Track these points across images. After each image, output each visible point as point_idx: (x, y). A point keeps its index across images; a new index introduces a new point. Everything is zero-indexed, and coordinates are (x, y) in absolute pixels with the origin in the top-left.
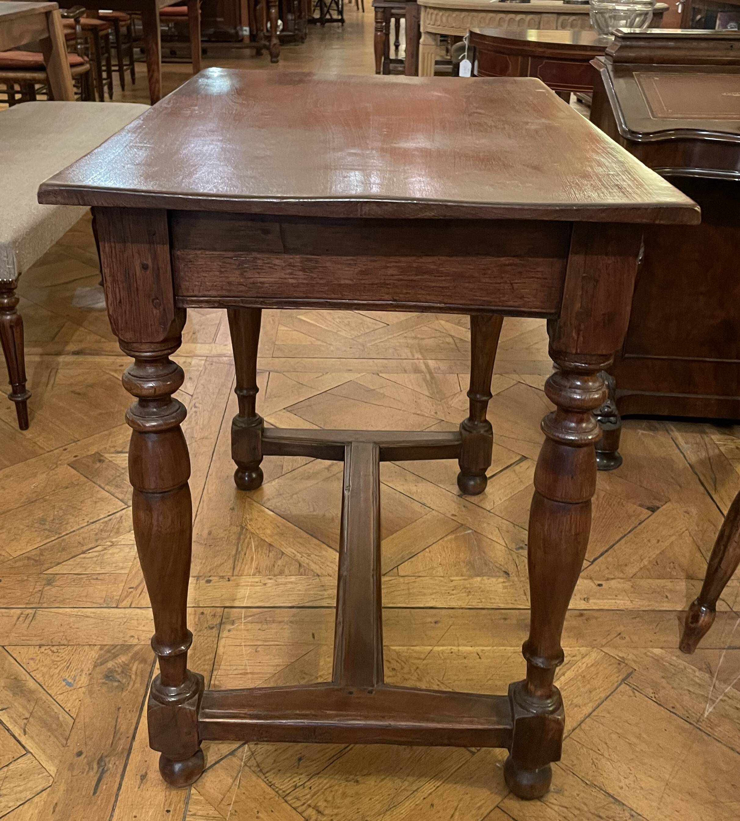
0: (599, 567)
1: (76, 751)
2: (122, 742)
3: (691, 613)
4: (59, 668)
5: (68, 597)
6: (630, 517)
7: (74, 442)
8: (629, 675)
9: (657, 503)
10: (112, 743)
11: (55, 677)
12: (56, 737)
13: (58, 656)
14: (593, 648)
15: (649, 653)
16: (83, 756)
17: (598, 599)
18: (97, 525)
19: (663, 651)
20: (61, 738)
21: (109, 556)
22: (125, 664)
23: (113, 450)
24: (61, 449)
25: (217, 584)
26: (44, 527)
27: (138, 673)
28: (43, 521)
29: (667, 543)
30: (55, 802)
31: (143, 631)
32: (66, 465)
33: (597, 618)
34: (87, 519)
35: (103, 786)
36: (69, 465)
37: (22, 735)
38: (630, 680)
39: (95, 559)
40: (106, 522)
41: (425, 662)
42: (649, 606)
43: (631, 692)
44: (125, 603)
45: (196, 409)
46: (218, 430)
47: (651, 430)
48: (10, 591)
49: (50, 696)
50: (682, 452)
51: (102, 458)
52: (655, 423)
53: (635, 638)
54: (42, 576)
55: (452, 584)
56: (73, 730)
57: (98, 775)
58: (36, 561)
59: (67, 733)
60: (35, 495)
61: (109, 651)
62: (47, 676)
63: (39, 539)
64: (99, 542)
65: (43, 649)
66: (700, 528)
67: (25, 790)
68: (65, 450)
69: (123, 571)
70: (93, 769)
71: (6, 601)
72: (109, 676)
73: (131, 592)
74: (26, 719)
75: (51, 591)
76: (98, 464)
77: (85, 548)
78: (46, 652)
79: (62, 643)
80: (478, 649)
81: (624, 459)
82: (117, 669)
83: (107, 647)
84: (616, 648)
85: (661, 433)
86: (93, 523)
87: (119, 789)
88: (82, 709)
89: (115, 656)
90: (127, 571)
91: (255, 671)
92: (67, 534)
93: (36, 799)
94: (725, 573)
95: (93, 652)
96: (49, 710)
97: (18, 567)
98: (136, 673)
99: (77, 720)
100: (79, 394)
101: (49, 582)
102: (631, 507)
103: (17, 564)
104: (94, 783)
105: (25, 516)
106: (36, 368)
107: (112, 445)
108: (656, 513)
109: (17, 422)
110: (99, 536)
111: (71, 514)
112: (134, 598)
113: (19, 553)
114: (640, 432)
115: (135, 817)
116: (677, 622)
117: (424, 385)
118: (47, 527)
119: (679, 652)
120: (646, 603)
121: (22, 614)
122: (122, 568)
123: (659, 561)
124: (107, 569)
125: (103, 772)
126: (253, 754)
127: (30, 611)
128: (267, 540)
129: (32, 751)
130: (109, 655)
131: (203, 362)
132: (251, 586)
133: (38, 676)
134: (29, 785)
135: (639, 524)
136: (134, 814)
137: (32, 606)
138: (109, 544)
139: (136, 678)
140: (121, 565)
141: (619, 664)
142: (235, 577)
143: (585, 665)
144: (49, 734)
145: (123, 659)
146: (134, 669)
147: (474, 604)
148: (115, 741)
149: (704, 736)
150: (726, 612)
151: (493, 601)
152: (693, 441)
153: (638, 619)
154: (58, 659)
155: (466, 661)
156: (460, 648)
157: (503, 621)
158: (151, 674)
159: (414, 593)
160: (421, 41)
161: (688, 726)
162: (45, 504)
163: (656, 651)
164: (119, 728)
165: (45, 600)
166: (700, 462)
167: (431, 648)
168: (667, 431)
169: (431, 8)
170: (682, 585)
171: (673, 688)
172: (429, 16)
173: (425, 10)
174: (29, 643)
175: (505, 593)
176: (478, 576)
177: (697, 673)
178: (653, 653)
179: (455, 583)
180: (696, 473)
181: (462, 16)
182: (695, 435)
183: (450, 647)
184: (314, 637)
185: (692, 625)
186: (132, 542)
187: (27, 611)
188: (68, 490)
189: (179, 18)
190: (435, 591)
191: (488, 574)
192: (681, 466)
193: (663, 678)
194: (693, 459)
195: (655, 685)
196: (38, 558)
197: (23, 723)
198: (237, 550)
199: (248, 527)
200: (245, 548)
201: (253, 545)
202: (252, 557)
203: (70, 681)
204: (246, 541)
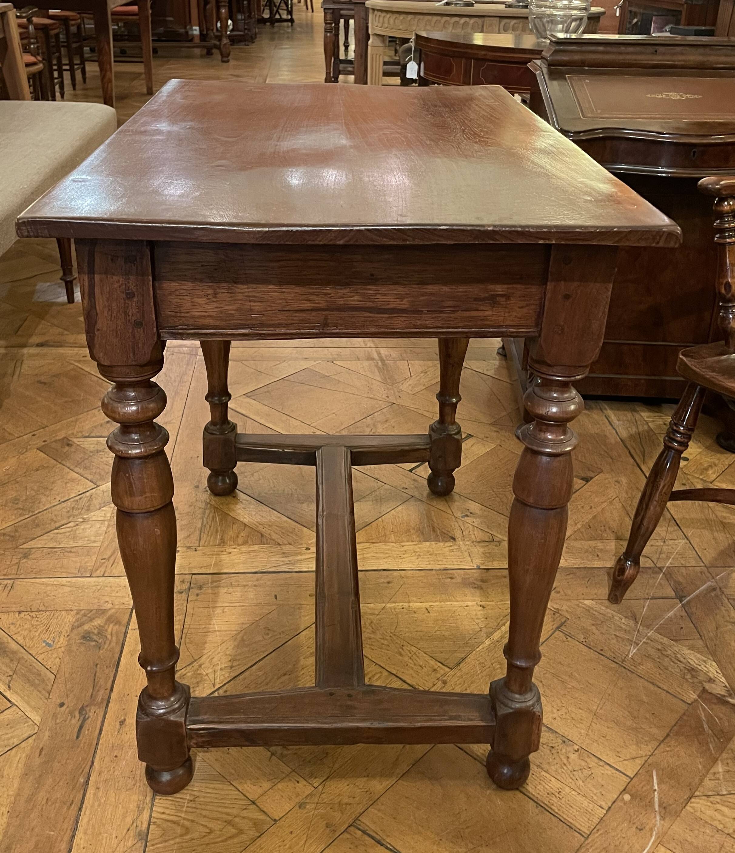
1: (59, 701)
2: (101, 692)
3: (618, 567)
4: (39, 631)
5: (43, 568)
7: (43, 428)
8: (562, 624)
9: (591, 474)
10: (92, 695)
11: (35, 639)
12: (38, 691)
13: (37, 621)
15: (581, 605)
16: (65, 707)
18: (69, 503)
19: (594, 602)
20: (44, 692)
21: (81, 531)
22: (100, 626)
23: (80, 434)
24: (30, 434)
25: (184, 553)
26: (17, 506)
27: (113, 633)
28: (16, 500)
29: (599, 509)
30: (41, 746)
31: (117, 597)
32: (35, 450)
34: (58, 498)
35: (85, 731)
36: (38, 449)
37: (7, 690)
38: (563, 628)
39: (68, 534)
40: (77, 501)
41: (377, 617)
42: (582, 564)
43: (565, 639)
44: (98, 573)
46: (180, 415)
49: (32, 655)
50: (614, 429)
51: (70, 443)
53: (569, 592)
54: (18, 550)
55: (402, 548)
56: (55, 685)
57: (80, 722)
58: (13, 537)
59: (49, 688)
60: (6, 477)
61: (85, 615)
62: (27, 639)
63: (13, 517)
64: (71, 518)
65: (22, 615)
66: (630, 495)
67: (12, 737)
68: (34, 435)
69: (95, 544)
70: (75, 717)
72: (86, 637)
73: (104, 563)
74: (10, 676)
75: (27, 563)
76: (67, 448)
77: (57, 525)
78: (26, 617)
79: (40, 609)
80: (427, 605)
82: (93, 630)
83: (83, 612)
85: (596, 411)
86: (64, 502)
87: (100, 733)
88: (62, 666)
89: (91, 620)
90: (98, 544)
91: (223, 629)
92: (40, 512)
93: (23, 745)
94: (647, 529)
95: (69, 616)
96: (31, 667)
99: (58, 676)
100: (45, 383)
101: (26, 556)
104: (76, 730)
107: (79, 430)
108: (589, 483)
110: (71, 513)
111: (42, 493)
112: (106, 567)
115: (116, 756)
116: (606, 578)
117: (377, 371)
118: (21, 506)
119: (607, 603)
120: (579, 561)
121: (1, 584)
122: (95, 542)
123: (591, 525)
124: (80, 543)
125: (84, 720)
127: (9, 581)
128: (230, 514)
129: (16, 703)
130: (85, 618)
132: (217, 554)
133: (19, 638)
134: (15, 733)
136: (115, 754)
137: (9, 577)
138: (82, 520)
139: (112, 638)
140: (93, 538)
141: (554, 614)
142: (201, 548)
144: (32, 688)
145: (98, 622)
146: (109, 630)
147: (423, 566)
148: (94, 693)
149: (629, 673)
150: (650, 568)
151: (440, 563)
152: (625, 418)
153: (571, 576)
154: (38, 623)
155: (416, 615)
156: (411, 604)
157: (449, 580)
158: (126, 634)
159: (368, 558)
160: (370, 42)
161: (614, 665)
162: (17, 485)
163: (587, 602)
164: (98, 682)
165: (22, 571)
166: (631, 437)
167: (384, 605)
168: (601, 409)
169: (379, 10)
170: (612, 545)
171: (602, 633)
172: (377, 18)
173: (373, 13)
174: (9, 610)
175: (452, 556)
176: (428, 541)
177: (623, 621)
178: (585, 604)
179: (405, 548)
180: (626, 447)
181: (409, 19)
182: (626, 412)
183: (401, 604)
184: (276, 598)
185: (619, 578)
186: (102, 518)
187: (6, 582)
188: (39, 472)
189: (130, 17)
190: (387, 555)
191: (437, 540)
192: (613, 441)
193: (593, 625)
194: (624, 434)
195: (585, 631)
196: (13, 534)
197: (7, 679)
198: (202, 523)
199: (212, 502)
200: (210, 522)
201: (218, 518)
202: (217, 529)
203: (50, 642)
204: (211, 515)
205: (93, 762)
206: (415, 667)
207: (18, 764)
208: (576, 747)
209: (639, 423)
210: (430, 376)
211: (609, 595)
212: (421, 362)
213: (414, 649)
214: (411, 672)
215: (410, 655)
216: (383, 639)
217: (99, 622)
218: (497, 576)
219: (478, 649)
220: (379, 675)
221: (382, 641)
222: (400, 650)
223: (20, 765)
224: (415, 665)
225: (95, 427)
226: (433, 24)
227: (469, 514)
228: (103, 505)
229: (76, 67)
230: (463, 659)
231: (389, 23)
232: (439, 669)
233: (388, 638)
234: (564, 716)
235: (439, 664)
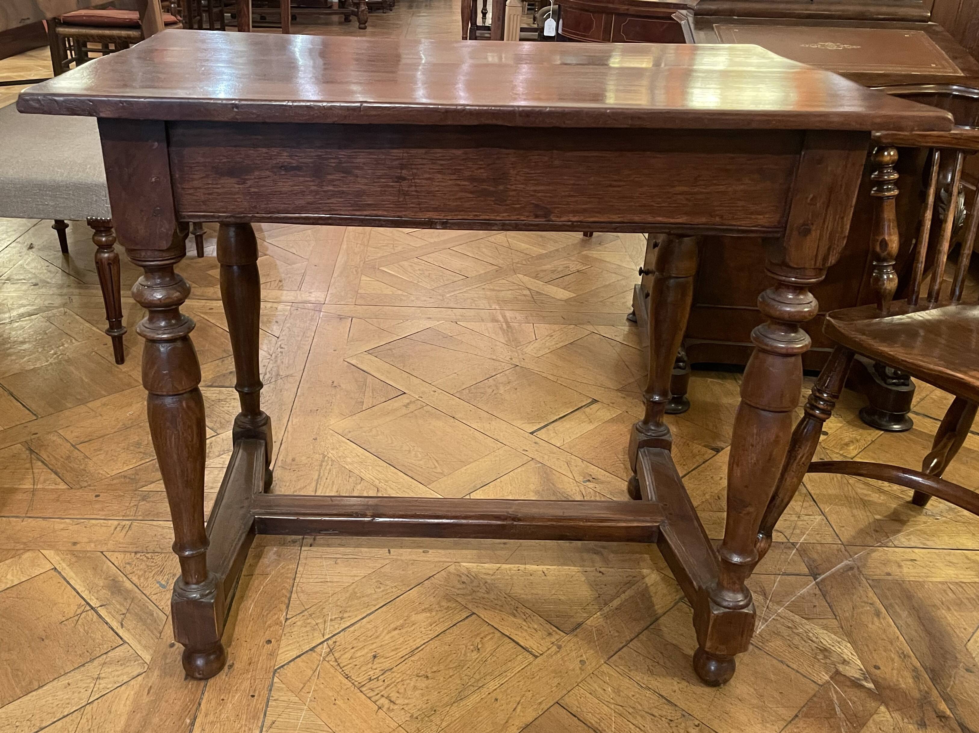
1: (169, 642)
4: (153, 573)
5: (160, 511)
6: (694, 456)
9: (723, 445)
11: (149, 580)
12: (150, 631)
13: (153, 562)
14: (653, 570)
16: (175, 648)
20: (155, 632)
26: (139, 450)
30: (149, 685)
37: (119, 628)
41: (493, 577)
45: (282, 350)
46: (302, 370)
47: (719, 379)
48: (108, 505)
49: (145, 595)
54: (137, 492)
56: (166, 626)
58: (132, 479)
59: (161, 628)
60: (130, 422)
62: (142, 579)
63: (135, 461)
65: (138, 555)
67: (122, 674)
69: (212, 491)
71: (104, 513)
74: (123, 614)
75: (146, 506)
78: (141, 558)
79: (157, 550)
80: (544, 568)
85: (729, 381)
91: (335, 580)
93: (132, 682)
96: (143, 607)
97: (115, 484)
99: (170, 617)
101: (145, 499)
102: (697, 448)
103: (115, 482)
105: (121, 439)
108: (720, 454)
109: (114, 357)
113: (115, 472)
114: (709, 380)
115: (223, 700)
117: (500, 333)
118: (142, 450)
121: (119, 524)
122: (212, 488)
123: (720, 496)
126: (331, 651)
127: (127, 522)
128: (347, 467)
129: (128, 642)
131: (289, 308)
133: (134, 578)
134: (125, 670)
135: (704, 463)
136: (222, 698)
137: (127, 519)
143: (645, 585)
144: (144, 628)
154: (153, 564)
155: (532, 578)
156: (527, 567)
160: (508, 2)
162: (139, 430)
165: (140, 513)
167: (499, 565)
174: (125, 550)
183: (517, 566)
184: (390, 553)
187: (124, 523)
196: (133, 477)
197: (120, 618)
198: (319, 475)
199: (330, 455)
200: (326, 474)
201: (334, 472)
202: (333, 482)
203: (164, 583)
204: (328, 468)
205: (199, 705)
206: (529, 630)
207: (126, 702)
208: (697, 722)
210: (555, 340)
212: (547, 326)
213: (528, 611)
214: (526, 635)
215: (524, 617)
216: (497, 600)
219: (595, 616)
220: (491, 636)
221: (496, 602)
222: (515, 611)
223: (128, 702)
224: (529, 627)
225: (219, 378)
227: (591, 479)
228: (221, 453)
230: (579, 625)
232: (553, 633)
233: (503, 599)
234: (684, 690)
235: (555, 629)
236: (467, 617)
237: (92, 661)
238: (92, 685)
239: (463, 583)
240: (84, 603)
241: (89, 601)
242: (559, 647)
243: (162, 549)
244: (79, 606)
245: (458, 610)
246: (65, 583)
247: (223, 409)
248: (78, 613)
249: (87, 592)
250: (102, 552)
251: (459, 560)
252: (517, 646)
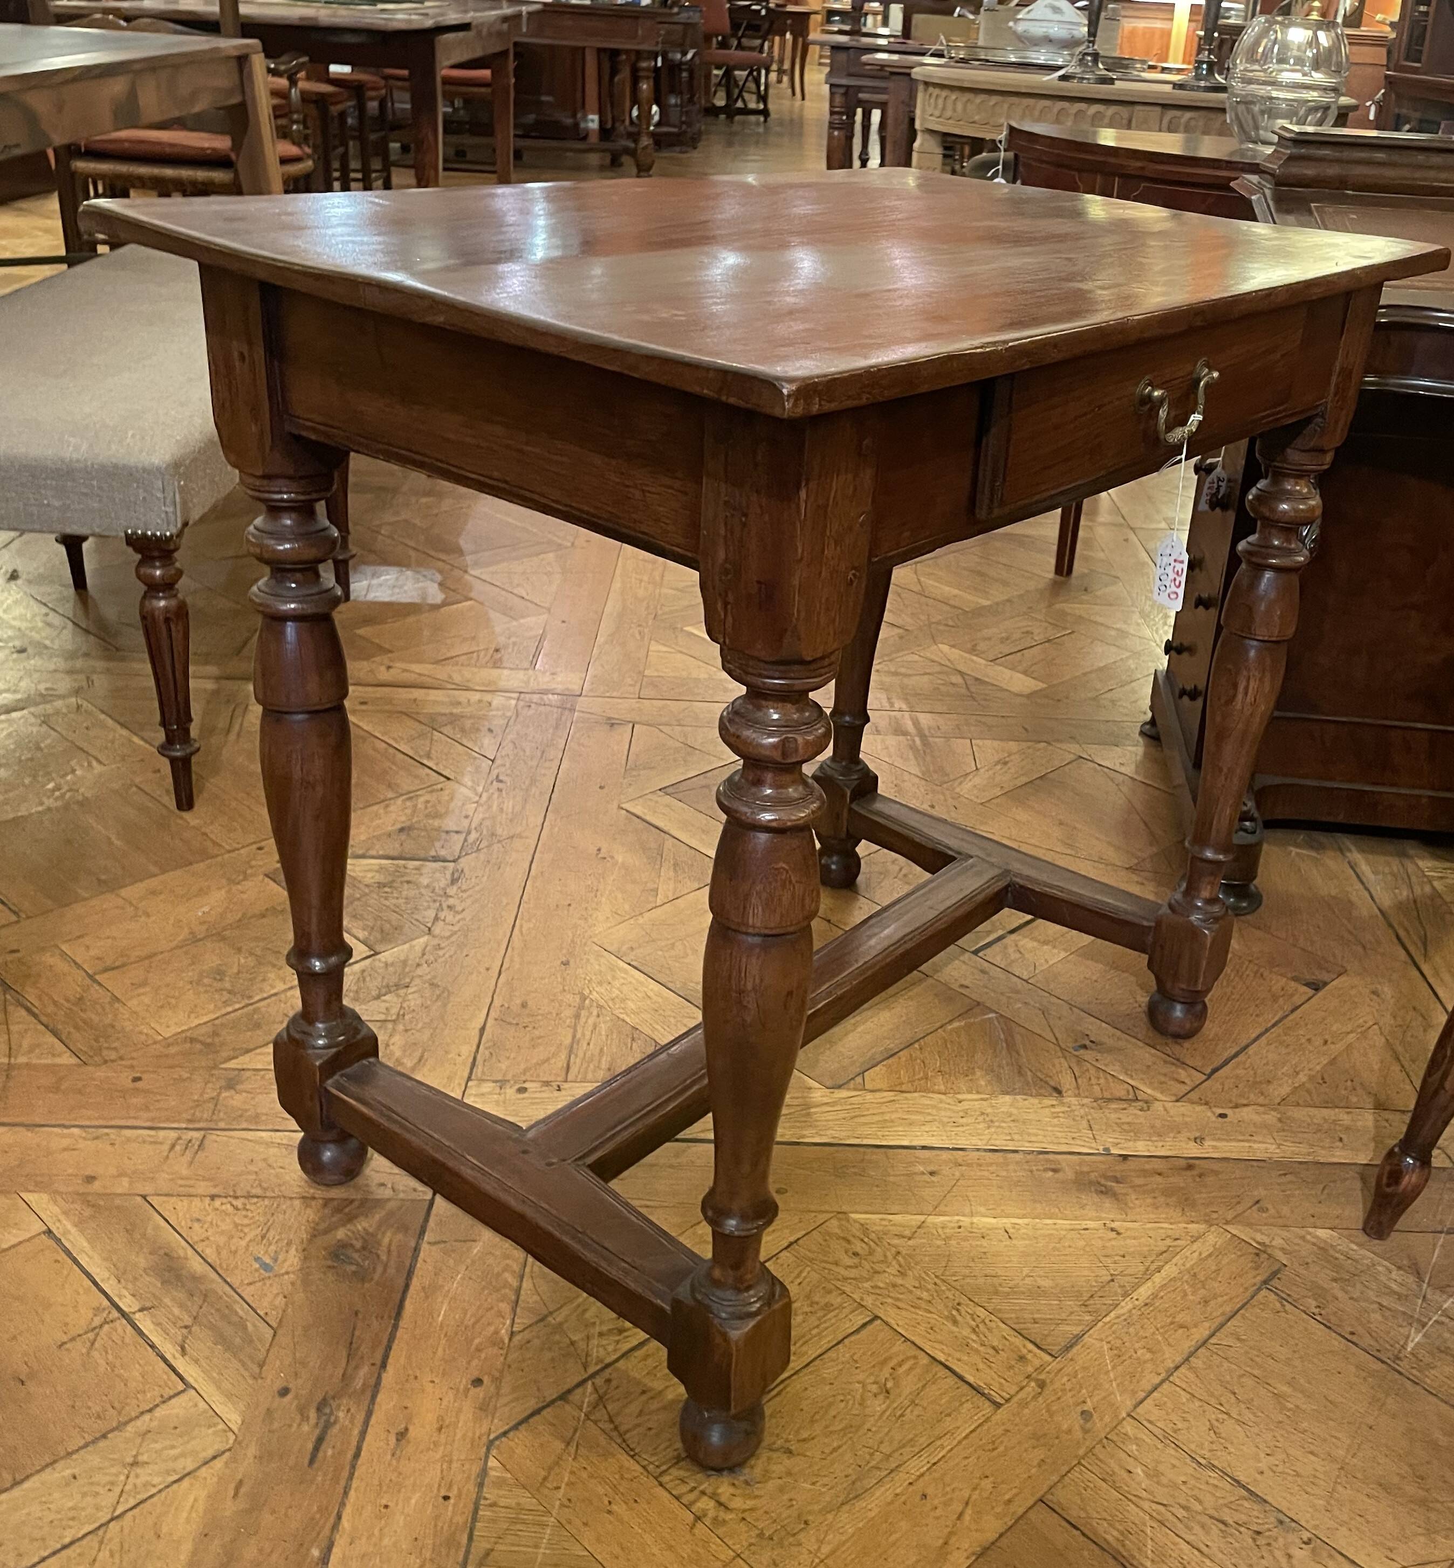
0: (1223, 1084)
1: (278, 1385)
2: (362, 1371)
3: (1387, 1169)
5: (262, 1110)
6: (1275, 998)
8: (1274, 1274)
9: (1325, 977)
10: (344, 1374)
11: (240, 1252)
12: (239, 1360)
13: (246, 1217)
14: (1211, 1225)
15: (1308, 1237)
16: (290, 1397)
17: (1219, 1140)
19: (1334, 1234)
20: (249, 1363)
22: (367, 1233)
24: (255, 846)
25: (537, 1095)
26: (220, 985)
27: (393, 1248)
28: (219, 974)
29: (1340, 1046)
30: (239, 1477)
32: (261, 877)
33: (1216, 1173)
35: (328, 1451)
36: (267, 875)
37: (178, 1355)
38: (1275, 1282)
41: (911, 1243)
42: (1309, 1154)
43: (1278, 1305)
45: (501, 785)
46: (540, 823)
47: (1312, 848)
48: (158, 1097)
49: (231, 1287)
50: (1367, 889)
52: (1321, 837)
53: (1285, 1210)
54: (216, 1072)
55: (961, 1107)
56: (272, 1351)
57: (317, 1432)
58: (207, 1044)
59: (261, 1355)
60: (204, 927)
61: (339, 1209)
62: (224, 1252)
63: (211, 1007)
65: (217, 1203)
66: (1399, 1021)
67: (183, 1455)
68: (260, 849)
70: (308, 1418)
71: (150, 1115)
72: (338, 1253)
74: (186, 1327)
75: (235, 1100)
78: (224, 1207)
79: (254, 1191)
80: (1007, 1222)
81: (1264, 898)
82: (354, 1242)
83: (336, 1202)
84: (1250, 1225)
85: (1330, 853)
87: (357, 1455)
88: (289, 1312)
89: (351, 1219)
92: (265, 999)
93: (203, 1471)
95: (310, 1210)
96: (227, 1311)
97: (172, 1054)
98: (389, 1251)
99: (280, 1332)
101: (231, 1085)
102: (1278, 982)
103: (173, 1050)
104: (310, 1446)
105: (185, 962)
106: (208, 702)
108: (1321, 994)
109: (173, 796)
111: (270, 963)
113: (174, 1029)
114: (1294, 850)
115: (386, 1507)
116: (1358, 1185)
117: (911, 756)
118: (228, 985)
119: (1363, 1238)
120: (1304, 1149)
121: (179, 1138)
123: (1326, 1077)
125: (327, 1426)
126: (601, 1398)
127: (194, 1134)
128: (628, 1020)
129: (195, 1385)
130: (339, 1215)
131: (513, 702)
133: (208, 1251)
134: (189, 1446)
135: (1293, 1011)
136: (384, 1502)
137: (197, 1126)
139: (388, 1259)
141: (1257, 1255)
142: (569, 1084)
143: (1196, 1255)
144: (227, 1355)
146: (386, 1241)
147: (1000, 1143)
148: (349, 1371)
149: (1408, 1384)
150: (1444, 1169)
151: (1033, 1139)
152: (1387, 870)
153: (1289, 1177)
154: (246, 1221)
155: (984, 1243)
156: (975, 1220)
157: (1051, 1174)
158: (417, 1250)
159: (892, 1121)
160: (916, 145)
161: (1379, 1366)
162: (222, 944)
163: (1322, 1233)
164: (358, 1348)
165: (222, 1114)
166: (1400, 906)
167: (922, 1218)
168: (1341, 851)
169: (936, 85)
170: (1367, 1119)
171: (1351, 1298)
172: (932, 101)
173: (926, 90)
174: (192, 1191)
175: (1055, 1126)
176: (1007, 1093)
177: (1394, 1275)
178: (1317, 1237)
179: (965, 1105)
180: (1391, 926)
181: (992, 103)
182: (1389, 859)
183: (957, 1218)
185: (1389, 1190)
186: (382, 1017)
187: (189, 1134)
188: (264, 921)
189: (475, 90)
190: (929, 1118)
191: (1025, 1091)
192: (1365, 913)
193: (1335, 1280)
194: (1386, 900)
195: (1320, 1293)
196: (209, 1040)
197: (179, 1334)
198: (574, 1036)
199: (594, 996)
200: (588, 1034)
201: (603, 1028)
202: (601, 1050)
203: (268, 1261)
204: (591, 1021)
205: (339, 1517)
206: (982, 1349)
207: (190, 1513)
208: (1306, 1535)
209: (1414, 879)
210: (1013, 770)
211: (1366, 1222)
212: (996, 743)
213: (981, 1312)
214: (976, 1359)
215: (973, 1324)
216: (920, 1287)
217: (365, 1224)
218: (1144, 1170)
219: (1107, 1319)
220: (912, 1362)
221: (918, 1292)
222: (954, 1312)
223: (194, 1515)
224: (982, 1345)
225: (378, 838)
226: (1037, 113)
227: (1087, 1043)
228: (384, 991)
229: (374, 175)
230: (1078, 1338)
231: (954, 110)
232: (1029, 1356)
233: (930, 1286)
234: (1280, 1469)
235: (1031, 1346)
236: (864, 1325)
237: (120, 1426)
238: (122, 1478)
239: (856, 1254)
240: (106, 1303)
241: (116, 1299)
242: (1042, 1385)
243: (265, 1189)
244: (97, 1310)
245: (846, 1311)
246: (70, 1261)
247: (387, 903)
248: (94, 1325)
249: (113, 1281)
250: (144, 1197)
251: (844, 1208)
252: (960, 1383)
